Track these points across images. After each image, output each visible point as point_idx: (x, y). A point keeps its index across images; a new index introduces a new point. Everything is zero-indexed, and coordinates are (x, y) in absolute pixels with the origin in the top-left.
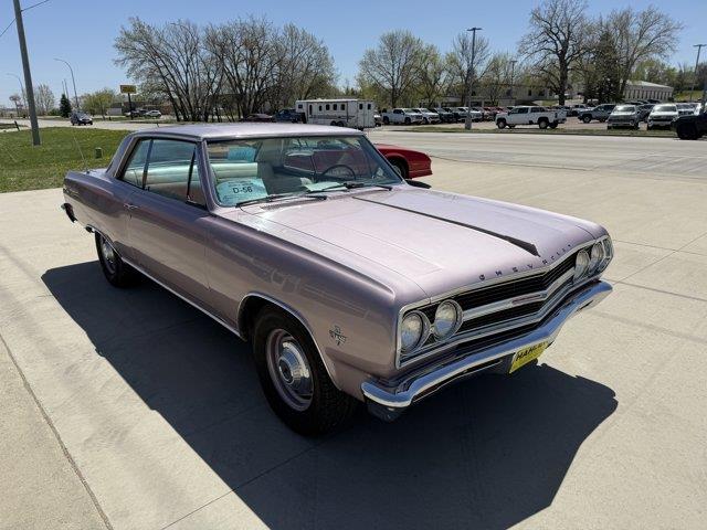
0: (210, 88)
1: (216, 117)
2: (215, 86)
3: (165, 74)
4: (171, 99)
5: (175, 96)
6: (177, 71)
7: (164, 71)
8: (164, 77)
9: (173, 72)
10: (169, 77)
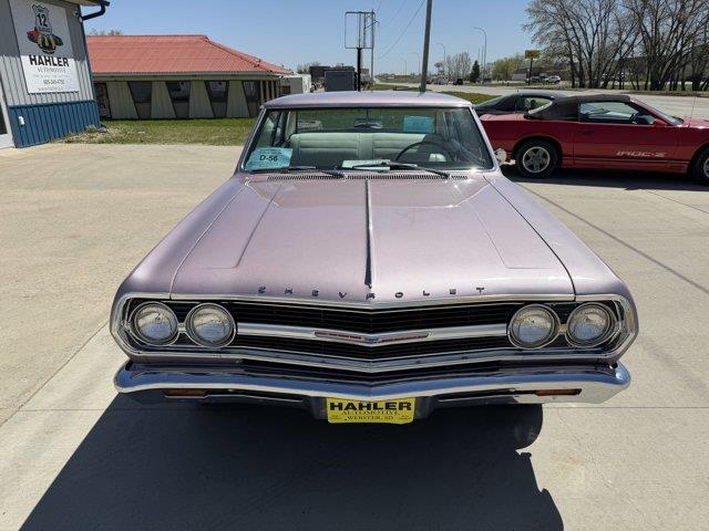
0: (618, 50)
1: (617, 83)
2: (625, 48)
3: (570, 37)
4: (572, 63)
5: (576, 60)
6: (585, 34)
7: (571, 33)
8: (568, 40)
9: (580, 34)
10: (574, 40)
